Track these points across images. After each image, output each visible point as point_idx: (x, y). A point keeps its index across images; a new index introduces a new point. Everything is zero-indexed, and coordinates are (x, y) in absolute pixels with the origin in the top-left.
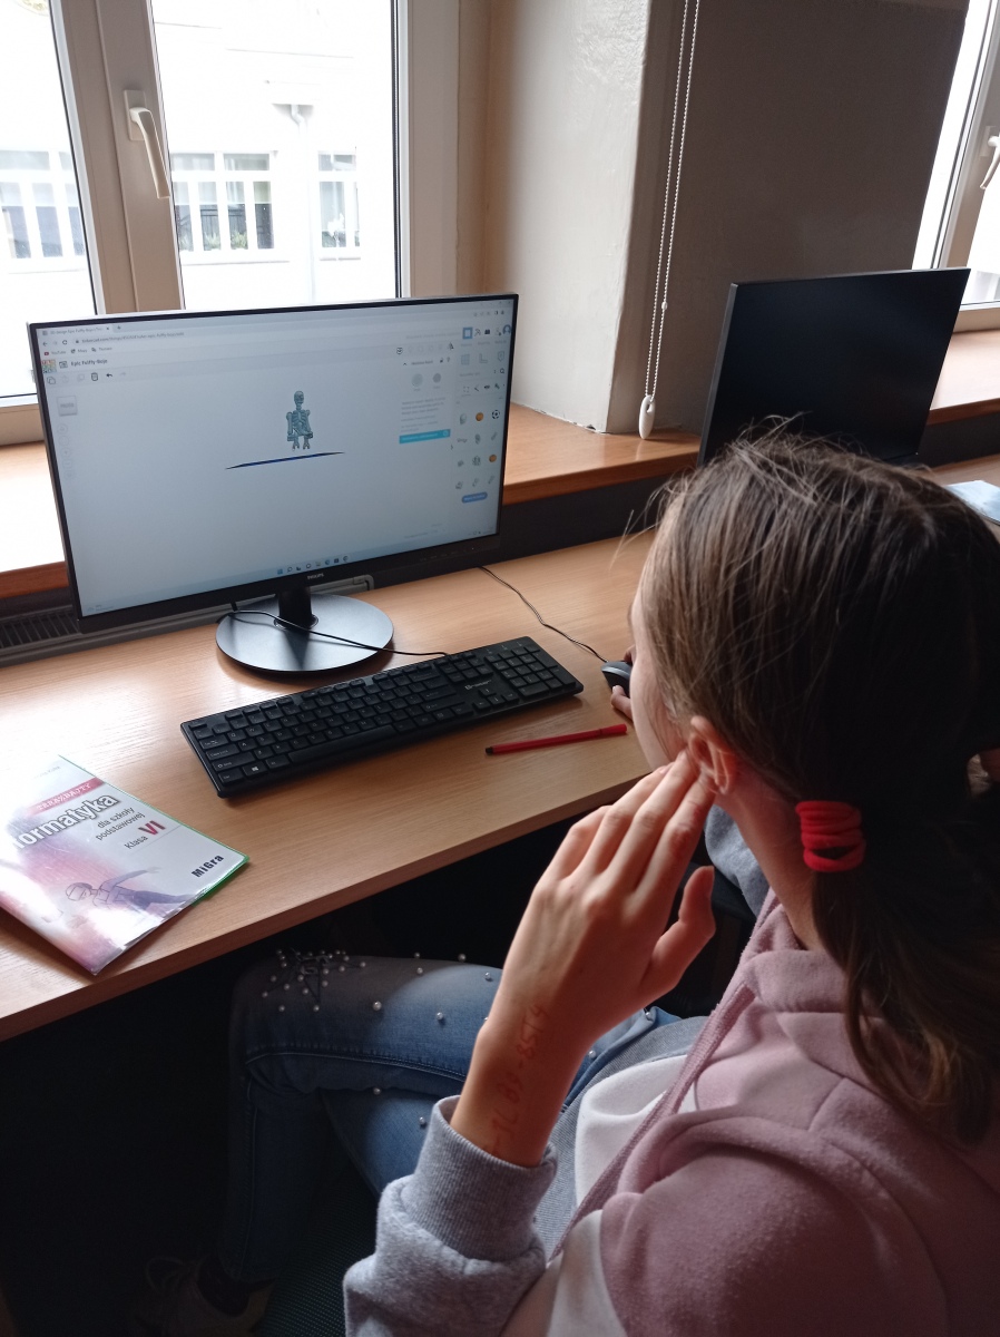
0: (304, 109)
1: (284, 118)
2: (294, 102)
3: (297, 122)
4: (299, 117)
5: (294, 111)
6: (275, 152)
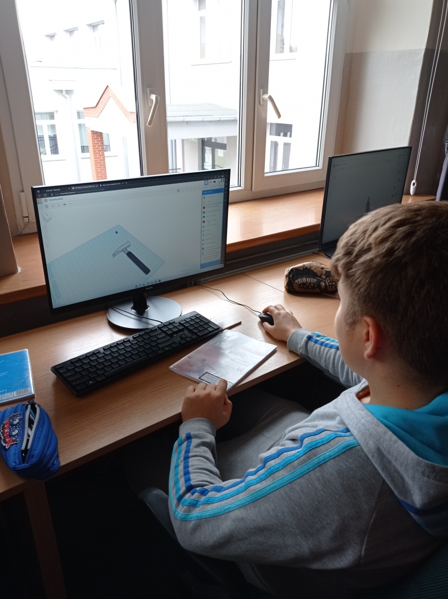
0: (68, 92)
1: (59, 96)
2: (64, 89)
3: (66, 98)
4: (67, 95)
5: (64, 93)
6: (57, 111)
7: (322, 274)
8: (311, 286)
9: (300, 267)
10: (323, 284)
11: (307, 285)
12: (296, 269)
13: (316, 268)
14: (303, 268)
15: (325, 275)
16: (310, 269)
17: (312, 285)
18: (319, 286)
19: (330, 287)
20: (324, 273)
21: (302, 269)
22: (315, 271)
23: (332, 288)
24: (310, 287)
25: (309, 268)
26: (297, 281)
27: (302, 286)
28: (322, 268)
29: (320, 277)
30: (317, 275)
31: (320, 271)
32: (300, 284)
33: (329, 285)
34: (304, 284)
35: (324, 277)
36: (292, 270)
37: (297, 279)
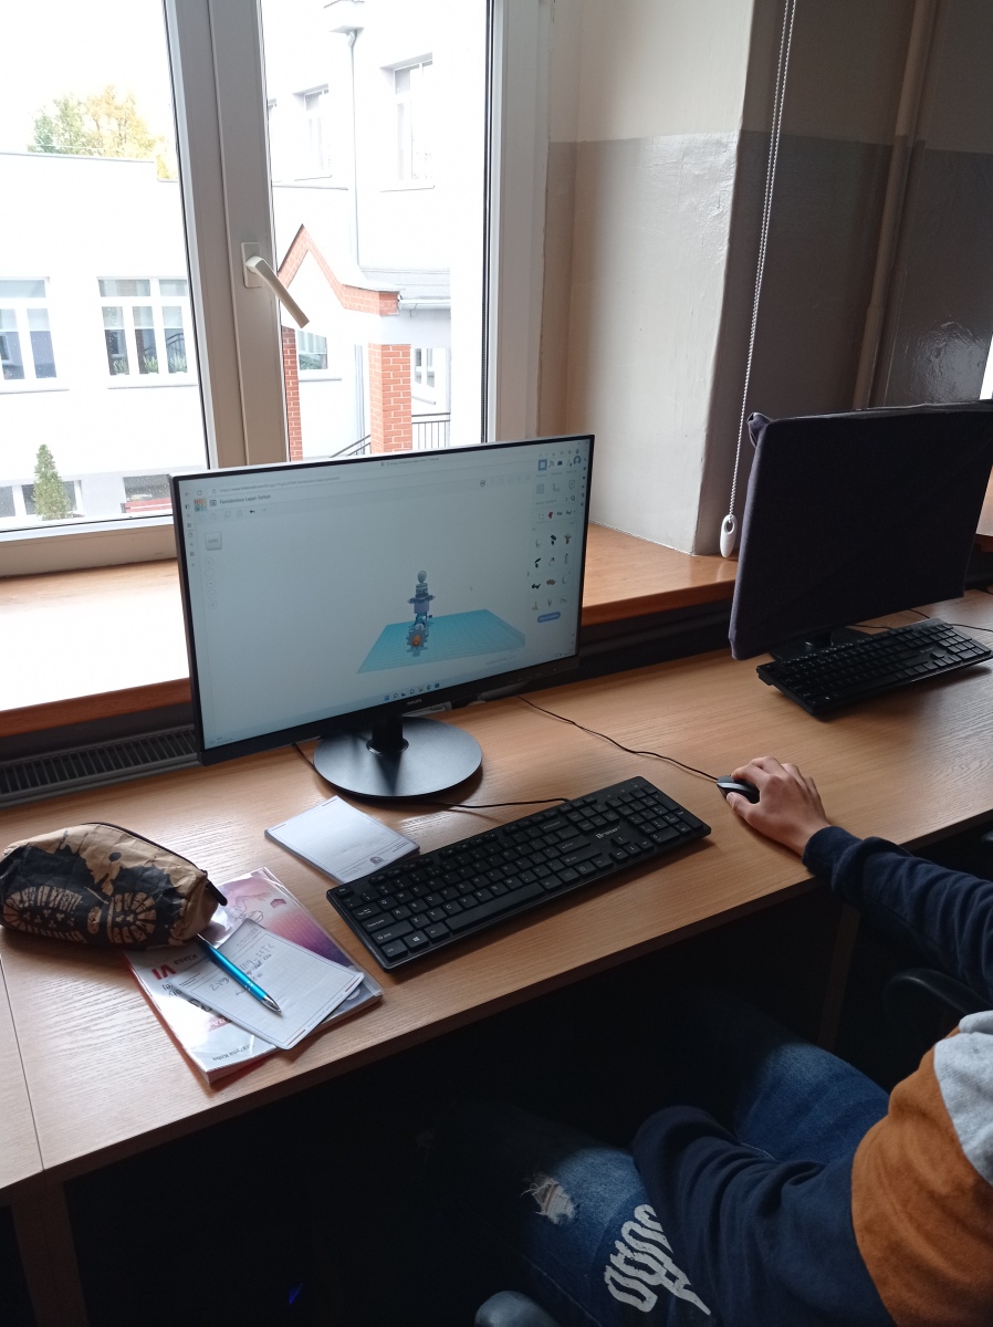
7: (107, 875)
8: (56, 920)
9: (49, 844)
10: (96, 916)
11: (42, 916)
12: (35, 850)
13: (100, 850)
14: (58, 850)
15: (113, 882)
16: (77, 854)
17: (60, 916)
18: (82, 924)
19: (116, 930)
20: (114, 874)
21: (51, 851)
22: (89, 864)
23: (121, 933)
24: (52, 924)
25: (74, 850)
26: (17, 897)
27: (27, 916)
28: (114, 857)
29: (98, 888)
30: (92, 878)
31: (102, 866)
32: (24, 910)
33: (115, 924)
34: (35, 910)
35: (109, 889)
36: (19, 852)
37: (20, 889)
